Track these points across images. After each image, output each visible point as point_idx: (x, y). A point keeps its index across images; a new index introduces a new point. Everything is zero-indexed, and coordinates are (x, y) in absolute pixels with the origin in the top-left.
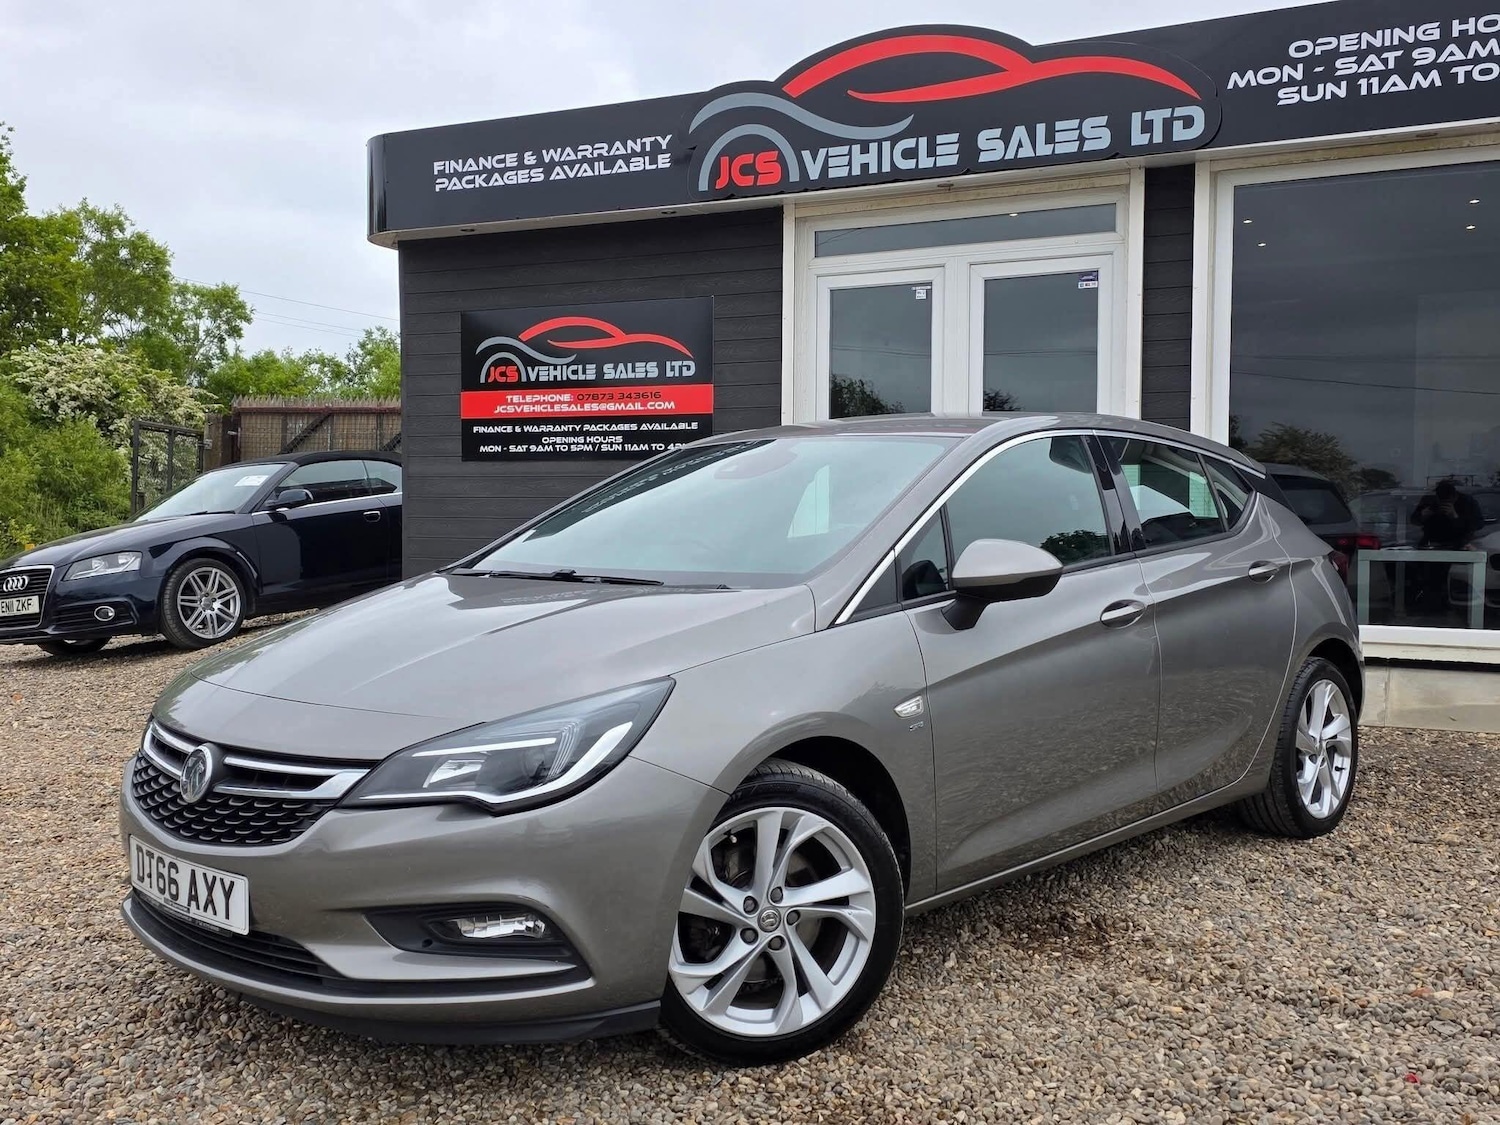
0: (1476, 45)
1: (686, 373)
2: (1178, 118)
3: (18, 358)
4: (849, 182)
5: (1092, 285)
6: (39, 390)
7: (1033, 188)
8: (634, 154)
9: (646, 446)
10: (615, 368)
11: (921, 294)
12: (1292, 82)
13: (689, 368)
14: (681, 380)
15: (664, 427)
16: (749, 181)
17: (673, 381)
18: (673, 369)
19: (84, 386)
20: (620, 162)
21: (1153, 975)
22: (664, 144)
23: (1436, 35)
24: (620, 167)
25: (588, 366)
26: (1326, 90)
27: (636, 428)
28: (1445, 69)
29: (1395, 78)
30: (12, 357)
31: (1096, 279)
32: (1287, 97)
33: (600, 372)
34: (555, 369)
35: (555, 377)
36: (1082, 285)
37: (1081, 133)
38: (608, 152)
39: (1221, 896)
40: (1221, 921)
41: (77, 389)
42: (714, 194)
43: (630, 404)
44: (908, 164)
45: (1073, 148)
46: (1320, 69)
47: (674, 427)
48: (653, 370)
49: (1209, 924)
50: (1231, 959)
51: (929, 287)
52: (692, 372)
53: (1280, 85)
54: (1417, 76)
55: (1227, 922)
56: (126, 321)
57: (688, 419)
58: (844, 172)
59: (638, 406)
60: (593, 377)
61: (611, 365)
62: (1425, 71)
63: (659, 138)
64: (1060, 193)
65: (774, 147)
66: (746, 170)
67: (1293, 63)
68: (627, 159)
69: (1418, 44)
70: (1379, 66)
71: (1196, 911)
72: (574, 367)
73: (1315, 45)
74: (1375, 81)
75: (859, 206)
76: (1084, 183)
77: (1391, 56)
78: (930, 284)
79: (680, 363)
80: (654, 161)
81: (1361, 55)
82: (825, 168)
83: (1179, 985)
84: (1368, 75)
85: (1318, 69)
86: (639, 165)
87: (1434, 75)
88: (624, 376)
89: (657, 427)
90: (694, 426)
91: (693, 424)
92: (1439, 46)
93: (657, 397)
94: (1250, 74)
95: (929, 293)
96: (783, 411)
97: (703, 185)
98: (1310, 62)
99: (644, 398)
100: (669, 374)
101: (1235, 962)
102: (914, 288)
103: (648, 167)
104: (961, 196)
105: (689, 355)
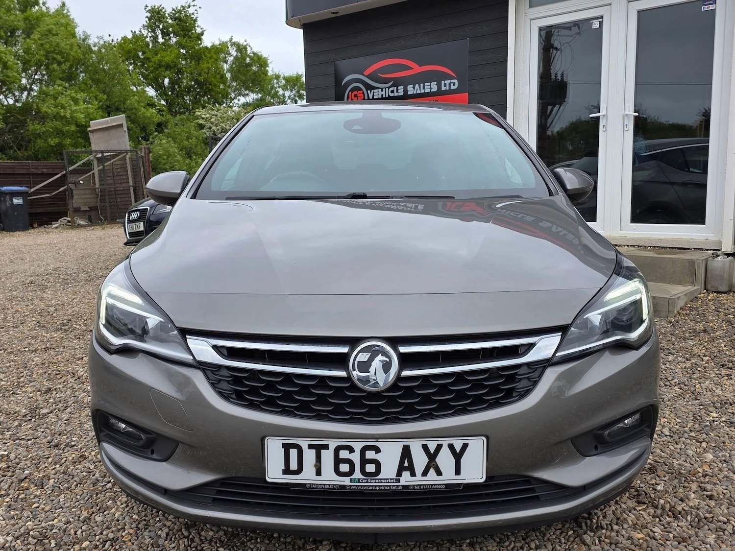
1: (453, 87)
3: (199, 113)
5: (711, 7)
6: (208, 128)
10: (414, 88)
11: (596, 25)
13: (454, 84)
14: (450, 92)
17: (445, 93)
18: (445, 85)
19: (228, 125)
21: (641, 498)
25: (399, 88)
30: (196, 113)
31: (714, 3)
33: (406, 91)
34: (382, 91)
35: (382, 95)
39: (730, 433)
40: (720, 454)
41: (225, 126)
48: (434, 87)
49: (710, 456)
50: (711, 490)
51: (601, 20)
52: (456, 86)
55: (725, 456)
56: (251, 94)
60: (402, 94)
61: (412, 86)
71: (704, 445)
72: (392, 89)
78: (602, 17)
79: (449, 81)
83: (659, 512)
88: (418, 92)
95: (601, 24)
96: (507, 107)
100: (443, 88)
101: (715, 494)
102: (591, 22)
105: (454, 75)
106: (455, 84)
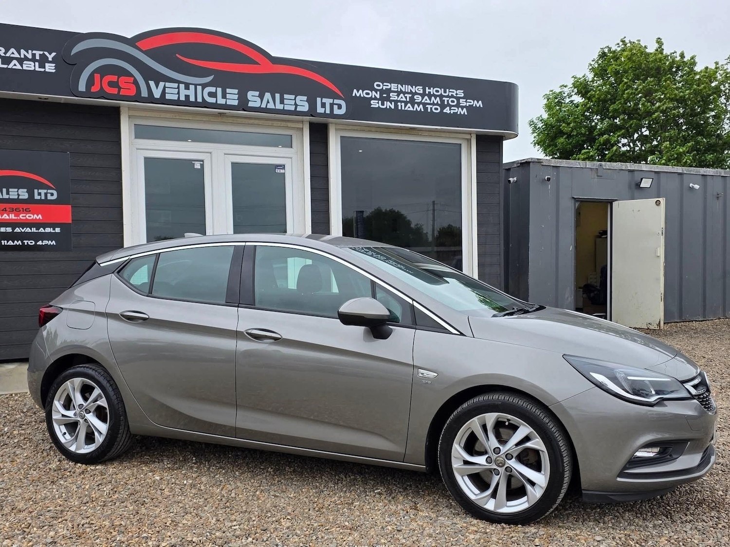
0: (433, 98)
1: (50, 197)
2: (336, 104)
4: (177, 103)
5: (282, 171)
7: (261, 122)
8: (26, 59)
9: (20, 242)
11: (197, 166)
12: (375, 98)
14: (46, 201)
15: (34, 230)
16: (115, 91)
17: (40, 202)
18: (40, 194)
20: (15, 62)
22: (50, 58)
23: (421, 92)
24: (14, 65)
26: (388, 105)
27: (11, 231)
28: (424, 104)
29: (409, 105)
31: (284, 168)
32: (375, 104)
36: (278, 171)
37: (295, 102)
38: (5, 53)
42: (88, 94)
43: (5, 215)
44: (212, 100)
45: (292, 108)
46: (385, 96)
47: (42, 230)
48: (24, 194)
51: (202, 163)
52: (55, 197)
53: (371, 99)
54: (416, 106)
57: (54, 226)
58: (175, 97)
59: (12, 216)
62: (419, 104)
63: (46, 53)
64: (272, 126)
65: (131, 75)
66: (111, 84)
67: (376, 91)
68: (21, 61)
69: (416, 93)
70: (404, 99)
73: (383, 85)
74: (403, 104)
75: (168, 115)
76: (283, 124)
77: (408, 96)
78: (203, 161)
79: (45, 191)
80: (42, 65)
81: (399, 93)
82: (164, 93)
84: (401, 102)
85: (384, 95)
86: (29, 66)
87: (421, 106)
89: (28, 230)
90: (58, 230)
91: (56, 229)
92: (423, 95)
93: (27, 211)
94: (361, 91)
95: (202, 166)
97: (82, 87)
98: (382, 92)
99: (17, 212)
100: (37, 197)
102: (193, 162)
103: (37, 69)
104: (224, 120)
105: (53, 187)
106: (53, 195)
